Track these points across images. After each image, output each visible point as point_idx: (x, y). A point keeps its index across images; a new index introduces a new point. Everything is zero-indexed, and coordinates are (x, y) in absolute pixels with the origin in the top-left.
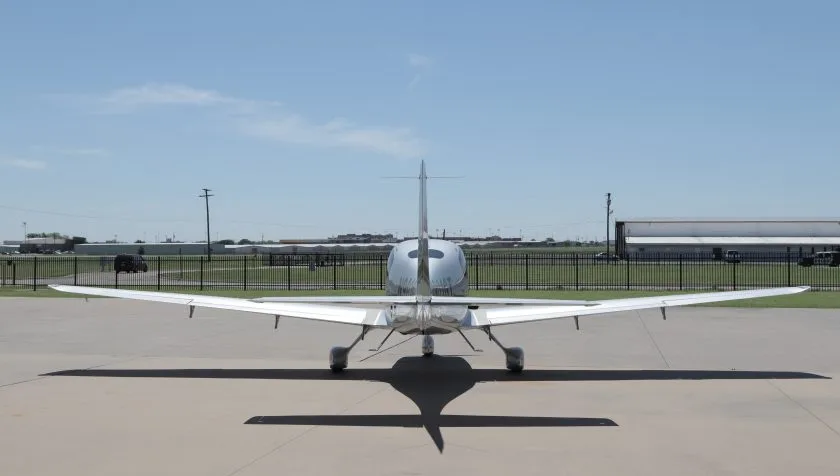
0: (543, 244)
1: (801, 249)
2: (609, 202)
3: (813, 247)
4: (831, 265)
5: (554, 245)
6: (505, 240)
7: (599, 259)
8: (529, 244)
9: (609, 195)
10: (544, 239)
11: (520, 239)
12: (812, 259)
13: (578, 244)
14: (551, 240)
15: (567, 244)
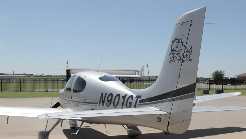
0: (40, 76)
1: (123, 78)
2: (67, 63)
3: (126, 77)
4: (130, 82)
5: (44, 76)
6: (28, 75)
7: (63, 81)
8: (36, 76)
9: (67, 61)
10: (41, 75)
11: (33, 75)
12: (125, 81)
13: (51, 76)
14: (43, 75)
15: (48, 76)
